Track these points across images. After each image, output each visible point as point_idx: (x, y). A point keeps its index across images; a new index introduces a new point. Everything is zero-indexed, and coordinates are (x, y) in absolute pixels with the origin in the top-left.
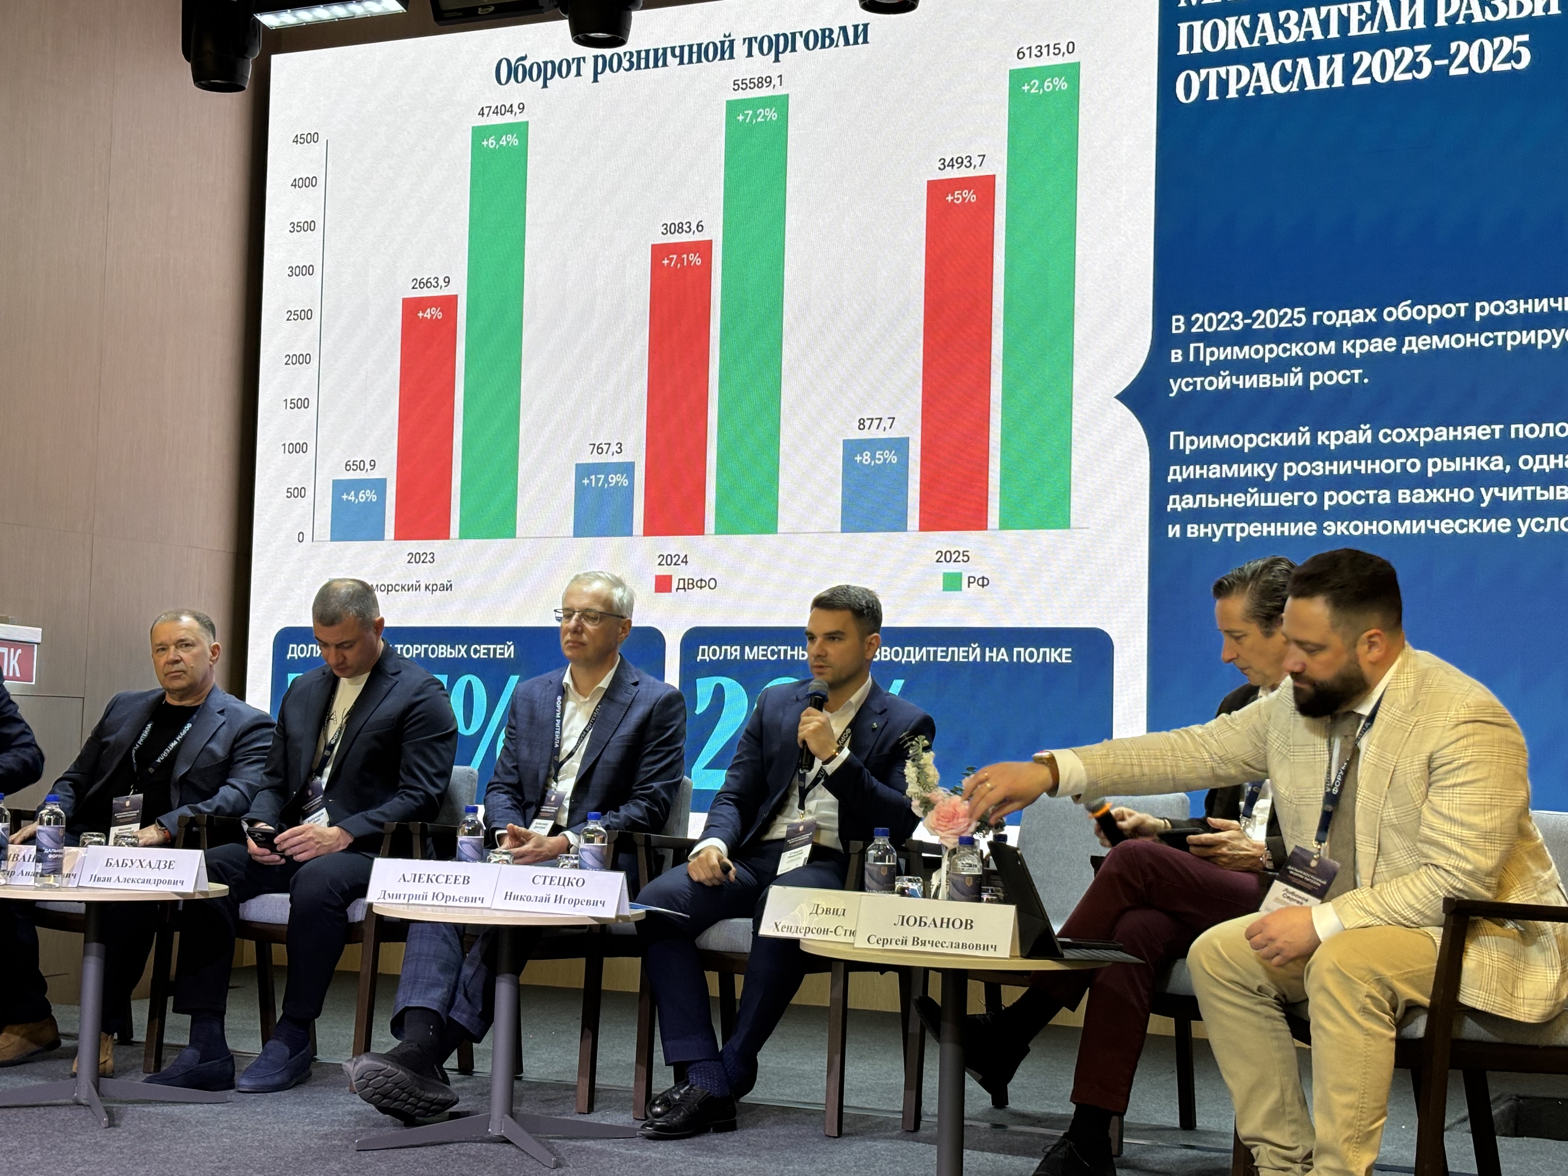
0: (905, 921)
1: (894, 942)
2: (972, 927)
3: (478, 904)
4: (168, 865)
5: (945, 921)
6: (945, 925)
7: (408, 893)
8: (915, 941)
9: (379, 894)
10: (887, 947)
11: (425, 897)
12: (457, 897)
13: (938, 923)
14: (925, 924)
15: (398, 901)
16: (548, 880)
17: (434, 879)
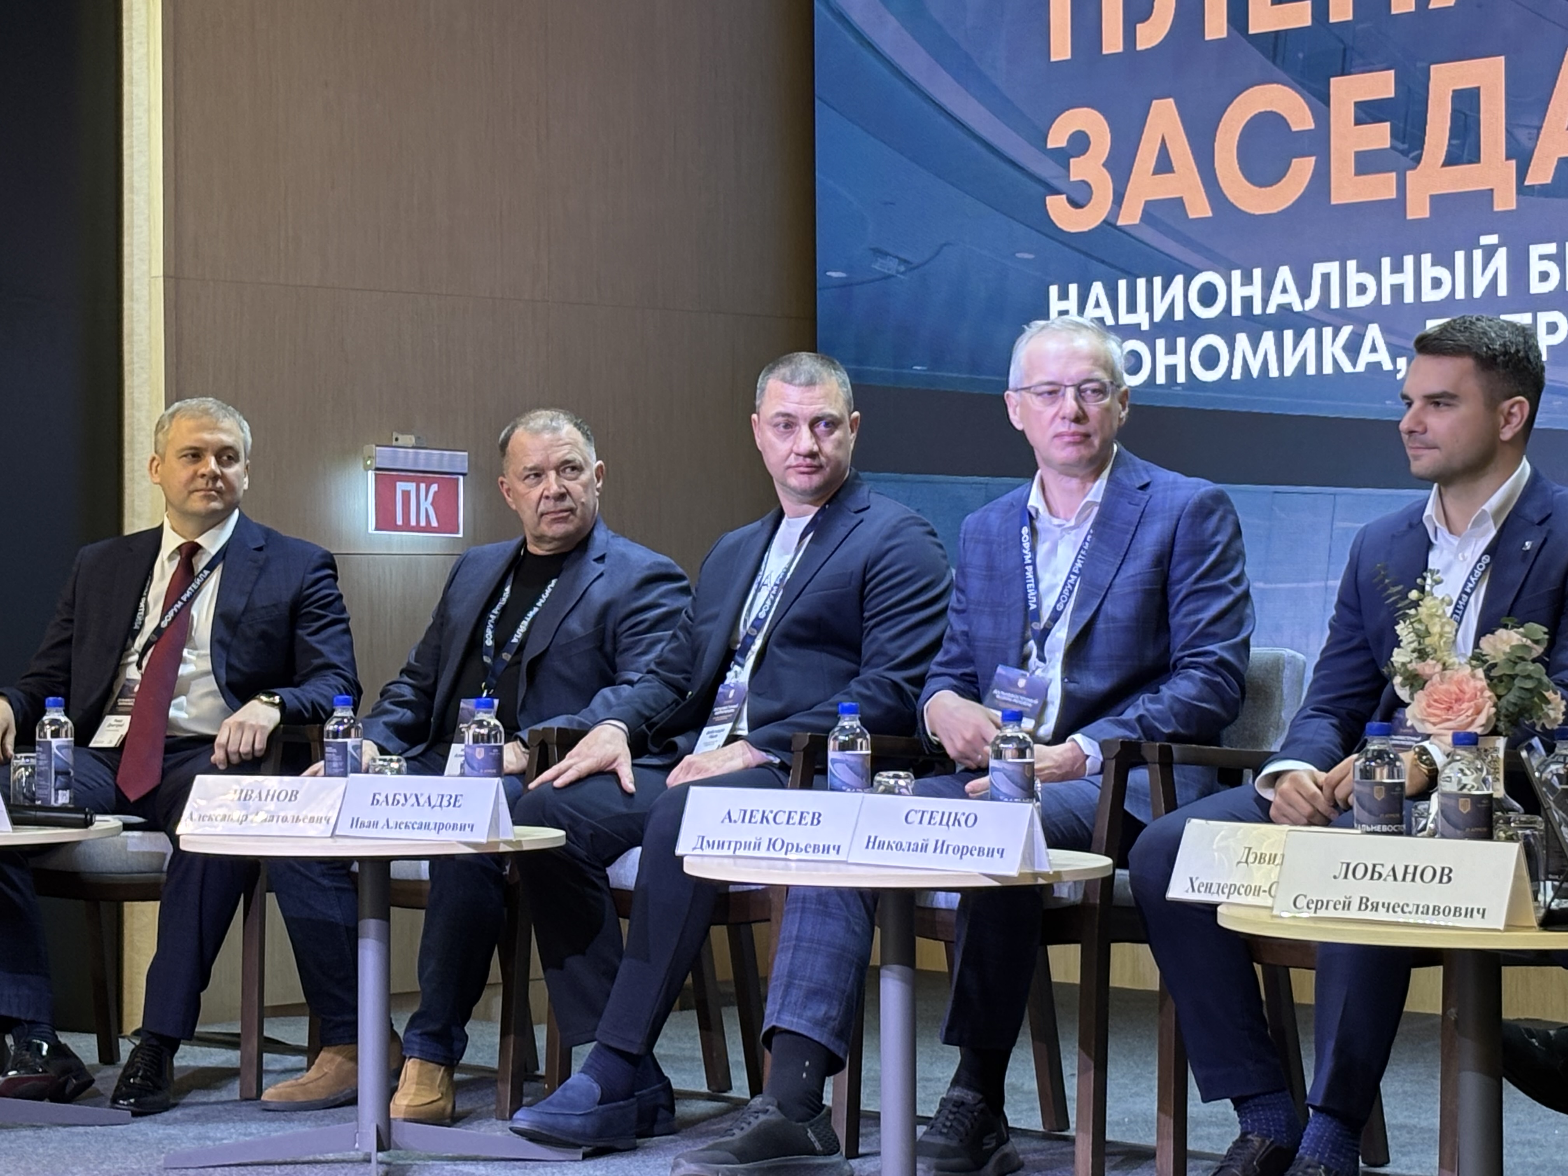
0: (1350, 871)
1: (1331, 904)
2: (1450, 879)
3: (832, 856)
4: (452, 801)
5: (1411, 870)
6: (1409, 877)
7: (734, 839)
8: (1364, 903)
9: (694, 841)
10: (1322, 913)
11: (758, 846)
12: (802, 846)
13: (1400, 875)
14: (1380, 875)
15: (720, 852)
16: (927, 817)
17: (771, 817)
